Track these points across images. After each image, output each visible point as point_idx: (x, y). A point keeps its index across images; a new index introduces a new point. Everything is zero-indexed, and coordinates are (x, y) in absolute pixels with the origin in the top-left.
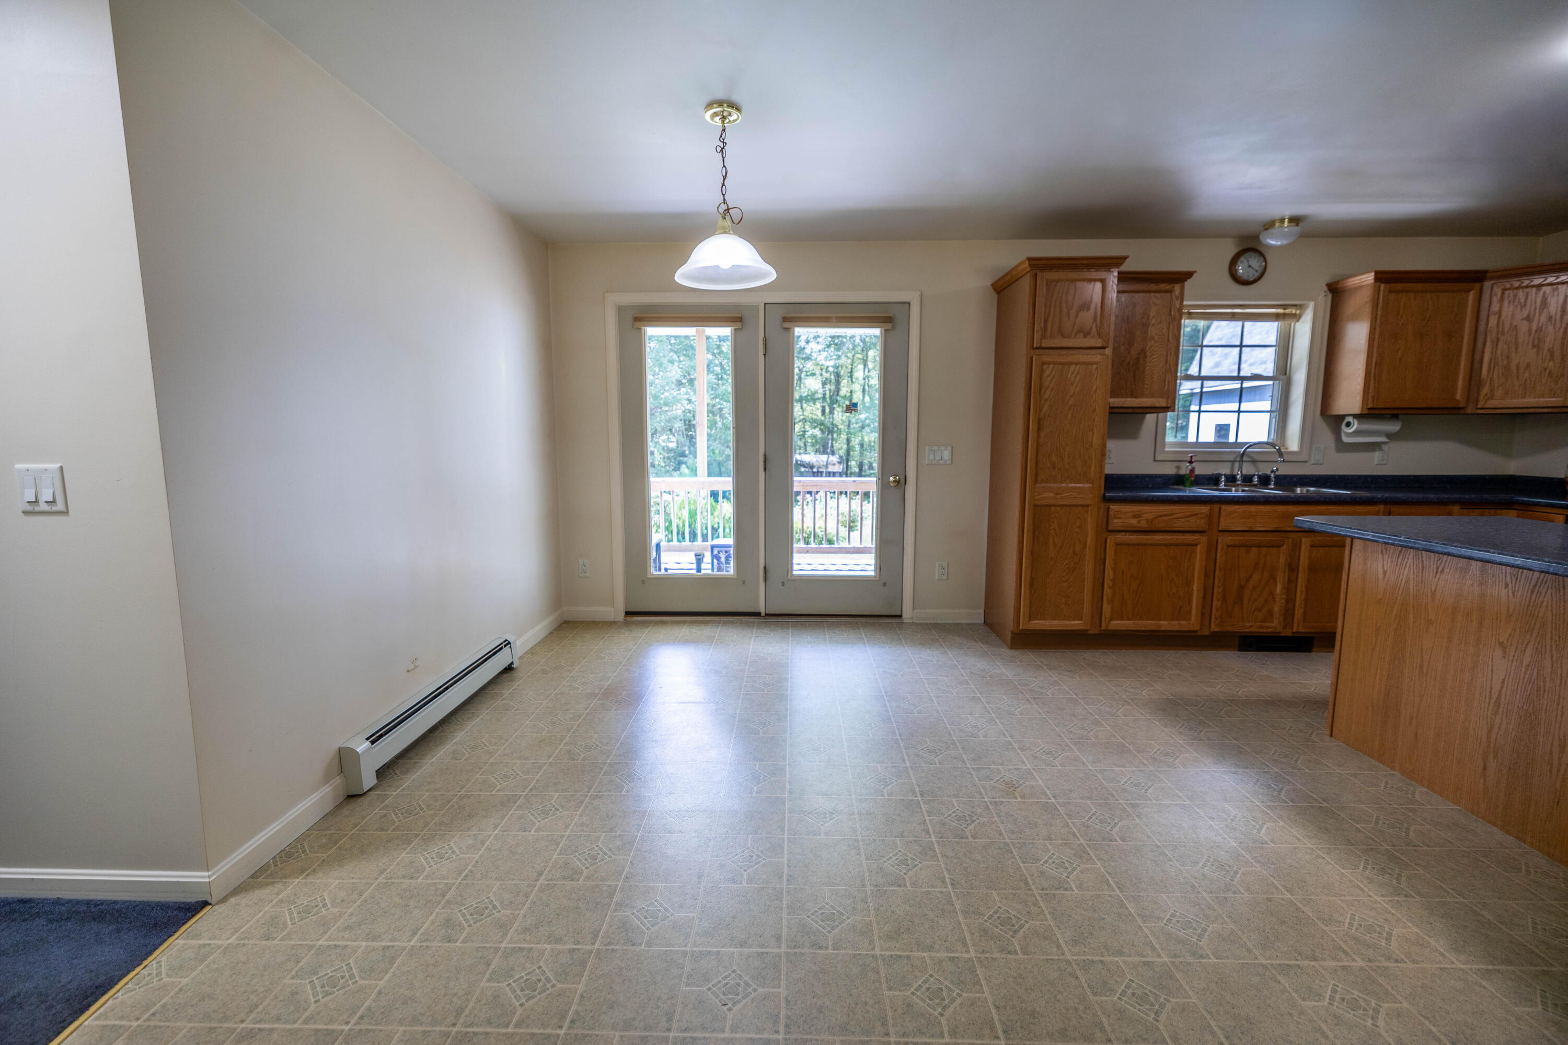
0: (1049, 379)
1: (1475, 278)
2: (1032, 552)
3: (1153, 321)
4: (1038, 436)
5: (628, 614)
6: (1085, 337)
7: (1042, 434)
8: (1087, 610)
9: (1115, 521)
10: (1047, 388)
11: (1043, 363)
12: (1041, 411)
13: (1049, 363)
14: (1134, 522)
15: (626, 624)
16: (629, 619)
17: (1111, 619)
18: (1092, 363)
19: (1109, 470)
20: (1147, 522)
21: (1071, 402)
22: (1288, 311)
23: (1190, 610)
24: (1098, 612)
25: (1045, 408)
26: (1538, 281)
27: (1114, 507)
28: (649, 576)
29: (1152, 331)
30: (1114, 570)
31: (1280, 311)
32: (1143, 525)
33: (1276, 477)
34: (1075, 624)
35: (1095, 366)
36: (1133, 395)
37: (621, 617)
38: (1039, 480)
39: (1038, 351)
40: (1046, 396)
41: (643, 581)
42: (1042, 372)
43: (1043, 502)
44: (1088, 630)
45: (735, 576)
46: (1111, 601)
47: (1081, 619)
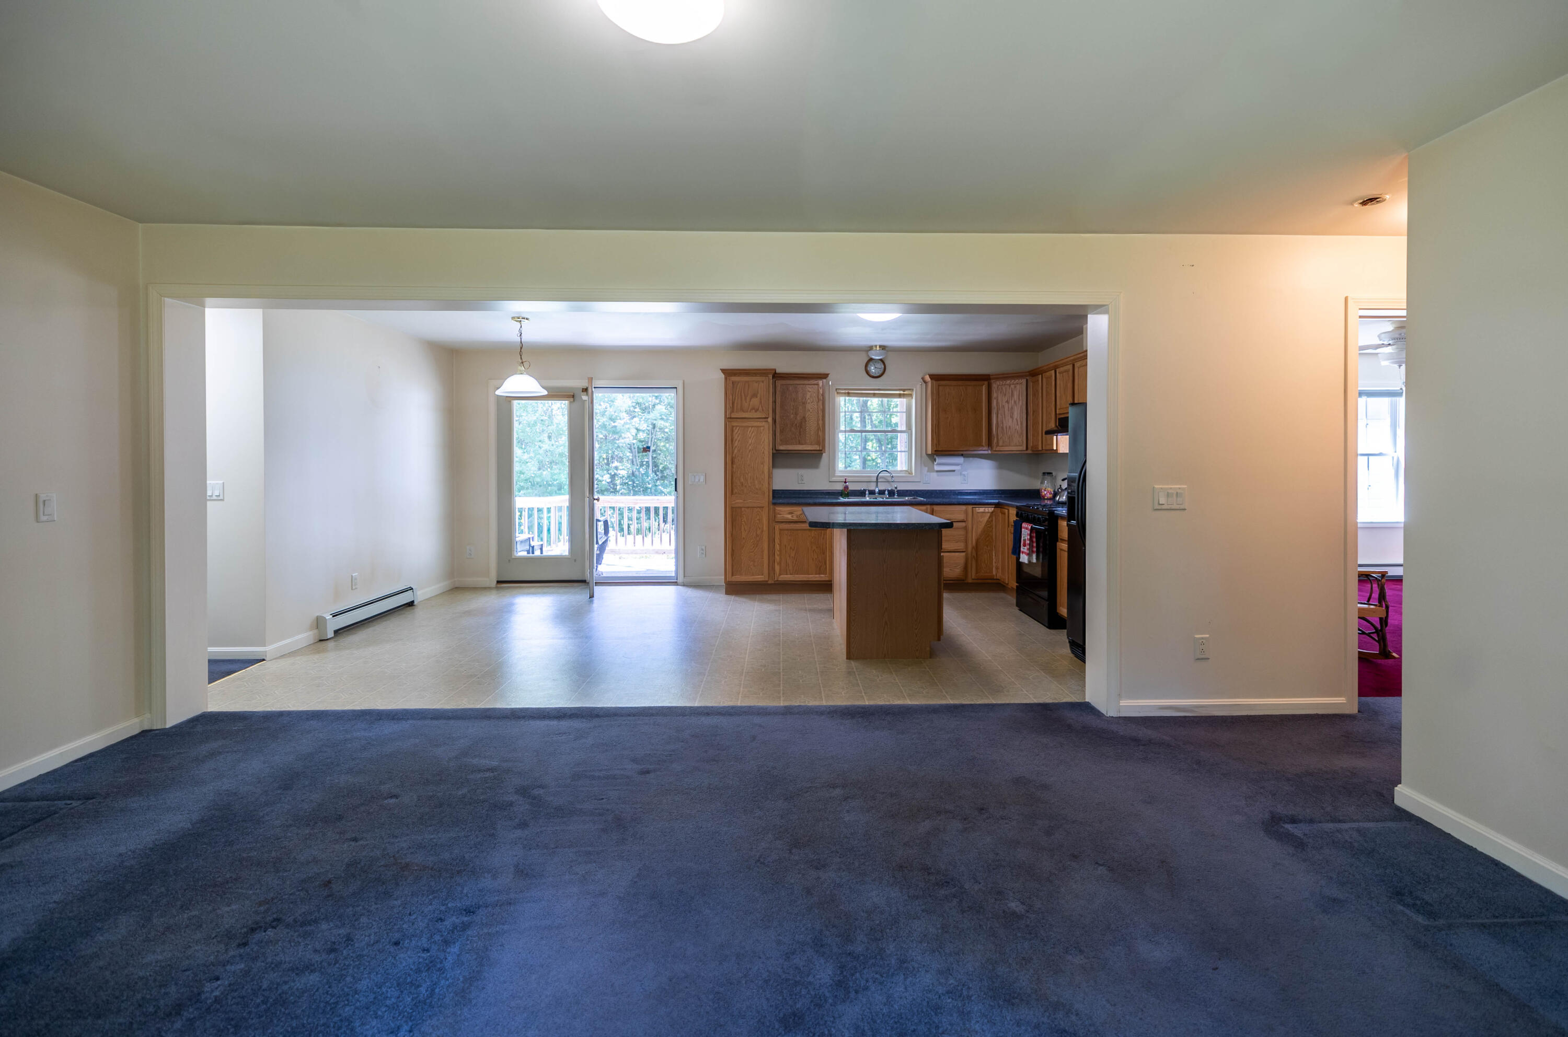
0: (737, 435)
1: (985, 379)
2: (732, 535)
3: (809, 401)
4: (732, 467)
5: (498, 582)
6: (756, 411)
7: (735, 466)
8: (766, 571)
9: (779, 516)
10: (736, 440)
11: (733, 427)
12: (733, 453)
13: (737, 426)
14: (789, 516)
15: (497, 588)
16: (499, 585)
17: (780, 574)
18: (761, 427)
19: (775, 488)
20: (797, 517)
21: (750, 448)
22: (905, 393)
23: (826, 568)
24: (771, 569)
25: (736, 451)
26: (1008, 382)
27: (779, 509)
28: (513, 557)
29: (808, 406)
30: (780, 545)
31: (902, 392)
32: (795, 518)
33: (898, 491)
34: (759, 578)
35: (762, 428)
36: (800, 443)
37: (494, 584)
38: (734, 492)
39: (729, 420)
40: (736, 445)
41: (509, 560)
42: (733, 431)
43: (737, 505)
44: (767, 581)
45: (569, 557)
46: (780, 563)
47: (763, 575)
